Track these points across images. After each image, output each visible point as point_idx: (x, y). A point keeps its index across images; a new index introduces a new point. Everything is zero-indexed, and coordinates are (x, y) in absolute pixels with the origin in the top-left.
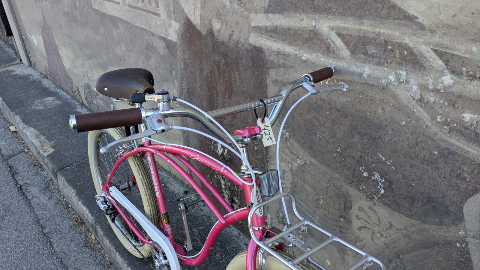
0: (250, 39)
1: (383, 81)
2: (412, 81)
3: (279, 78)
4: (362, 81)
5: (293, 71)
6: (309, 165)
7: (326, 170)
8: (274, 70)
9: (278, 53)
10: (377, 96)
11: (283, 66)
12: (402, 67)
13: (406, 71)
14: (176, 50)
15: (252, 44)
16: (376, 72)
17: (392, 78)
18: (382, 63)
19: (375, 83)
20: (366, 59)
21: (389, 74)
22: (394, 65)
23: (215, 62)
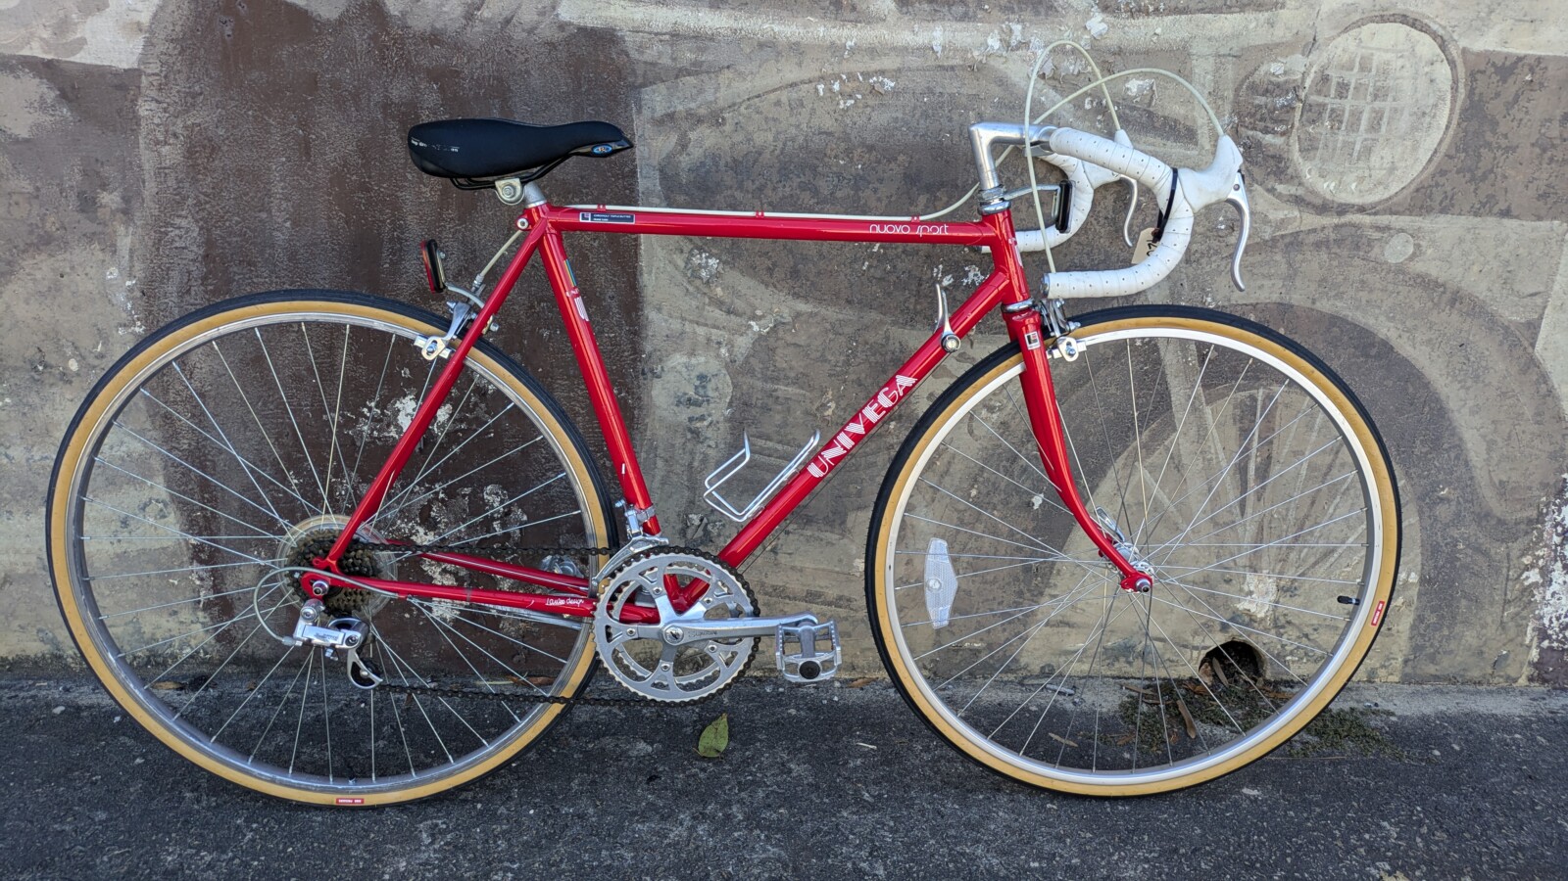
0: (559, 10)
1: (976, 53)
2: (1035, 41)
3: (680, 108)
4: (929, 63)
5: (731, 76)
6: (788, 323)
7: (841, 316)
8: (662, 87)
9: (676, 36)
10: (964, 91)
11: (696, 69)
12: (1012, 17)
13: (1023, 21)
14: (134, 101)
15: (570, 24)
16: (959, 36)
17: (994, 43)
18: (971, 14)
19: (957, 61)
20: (935, 10)
21: (986, 34)
22: (996, 13)
23: (386, 106)
